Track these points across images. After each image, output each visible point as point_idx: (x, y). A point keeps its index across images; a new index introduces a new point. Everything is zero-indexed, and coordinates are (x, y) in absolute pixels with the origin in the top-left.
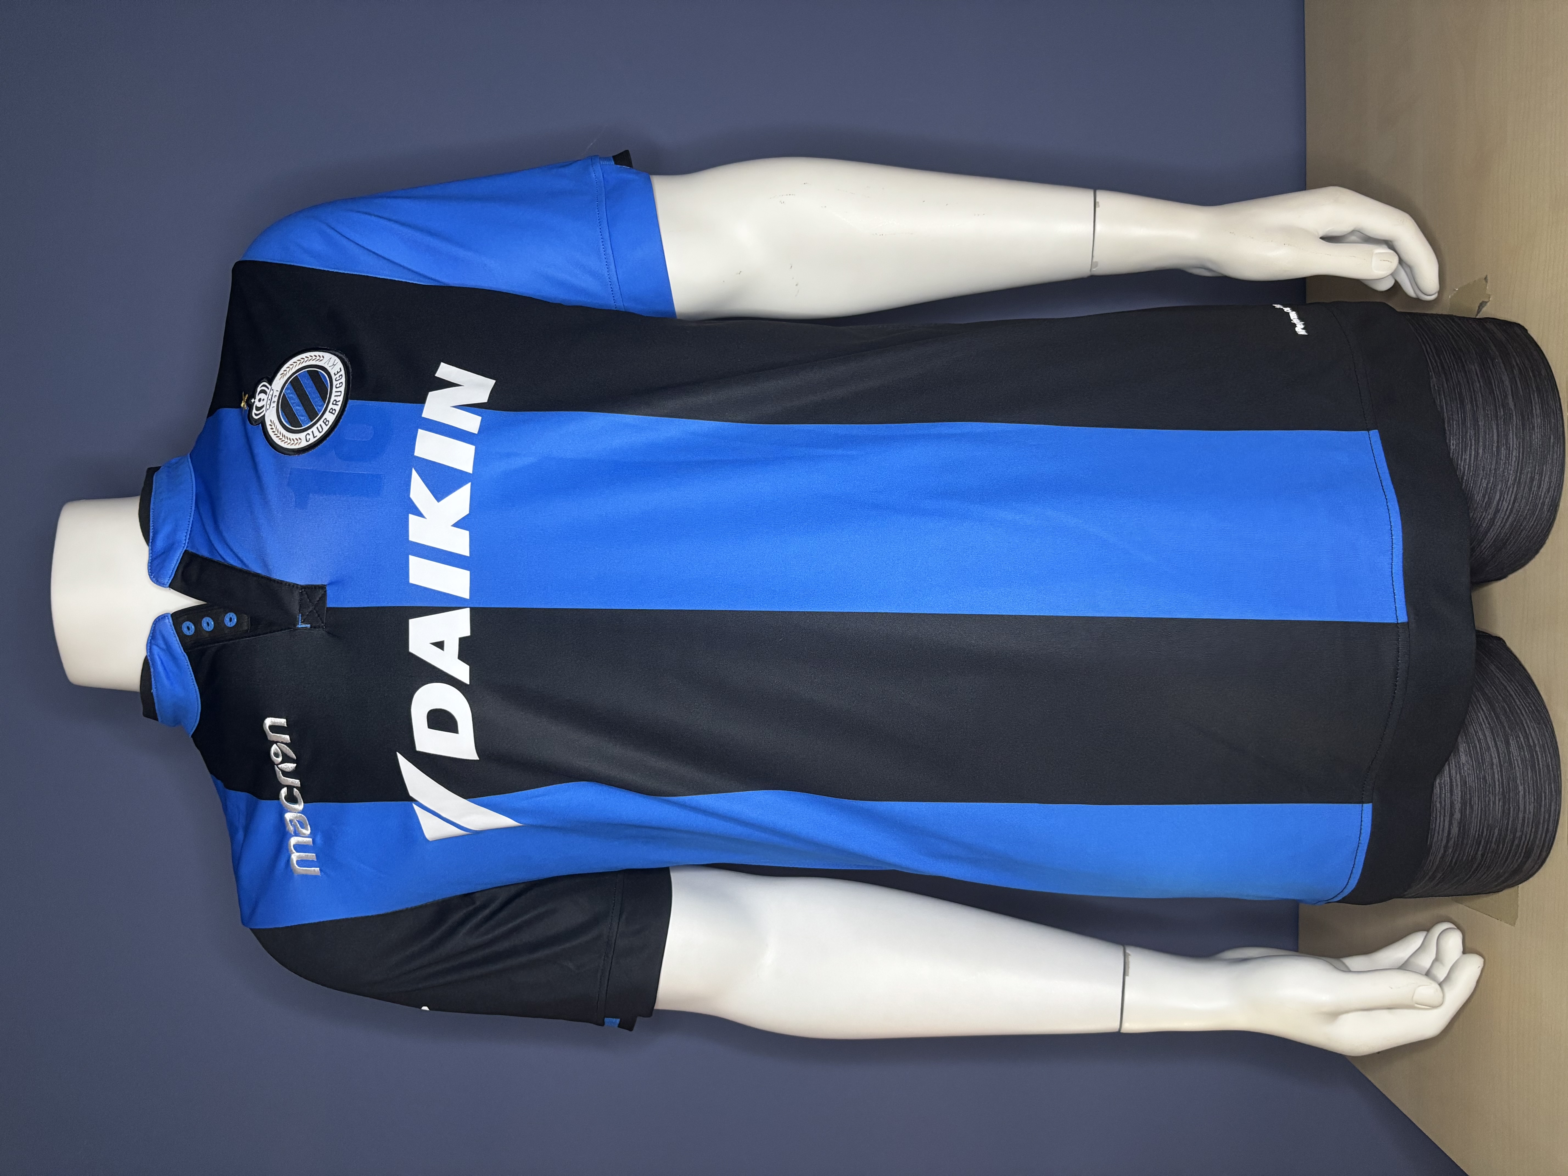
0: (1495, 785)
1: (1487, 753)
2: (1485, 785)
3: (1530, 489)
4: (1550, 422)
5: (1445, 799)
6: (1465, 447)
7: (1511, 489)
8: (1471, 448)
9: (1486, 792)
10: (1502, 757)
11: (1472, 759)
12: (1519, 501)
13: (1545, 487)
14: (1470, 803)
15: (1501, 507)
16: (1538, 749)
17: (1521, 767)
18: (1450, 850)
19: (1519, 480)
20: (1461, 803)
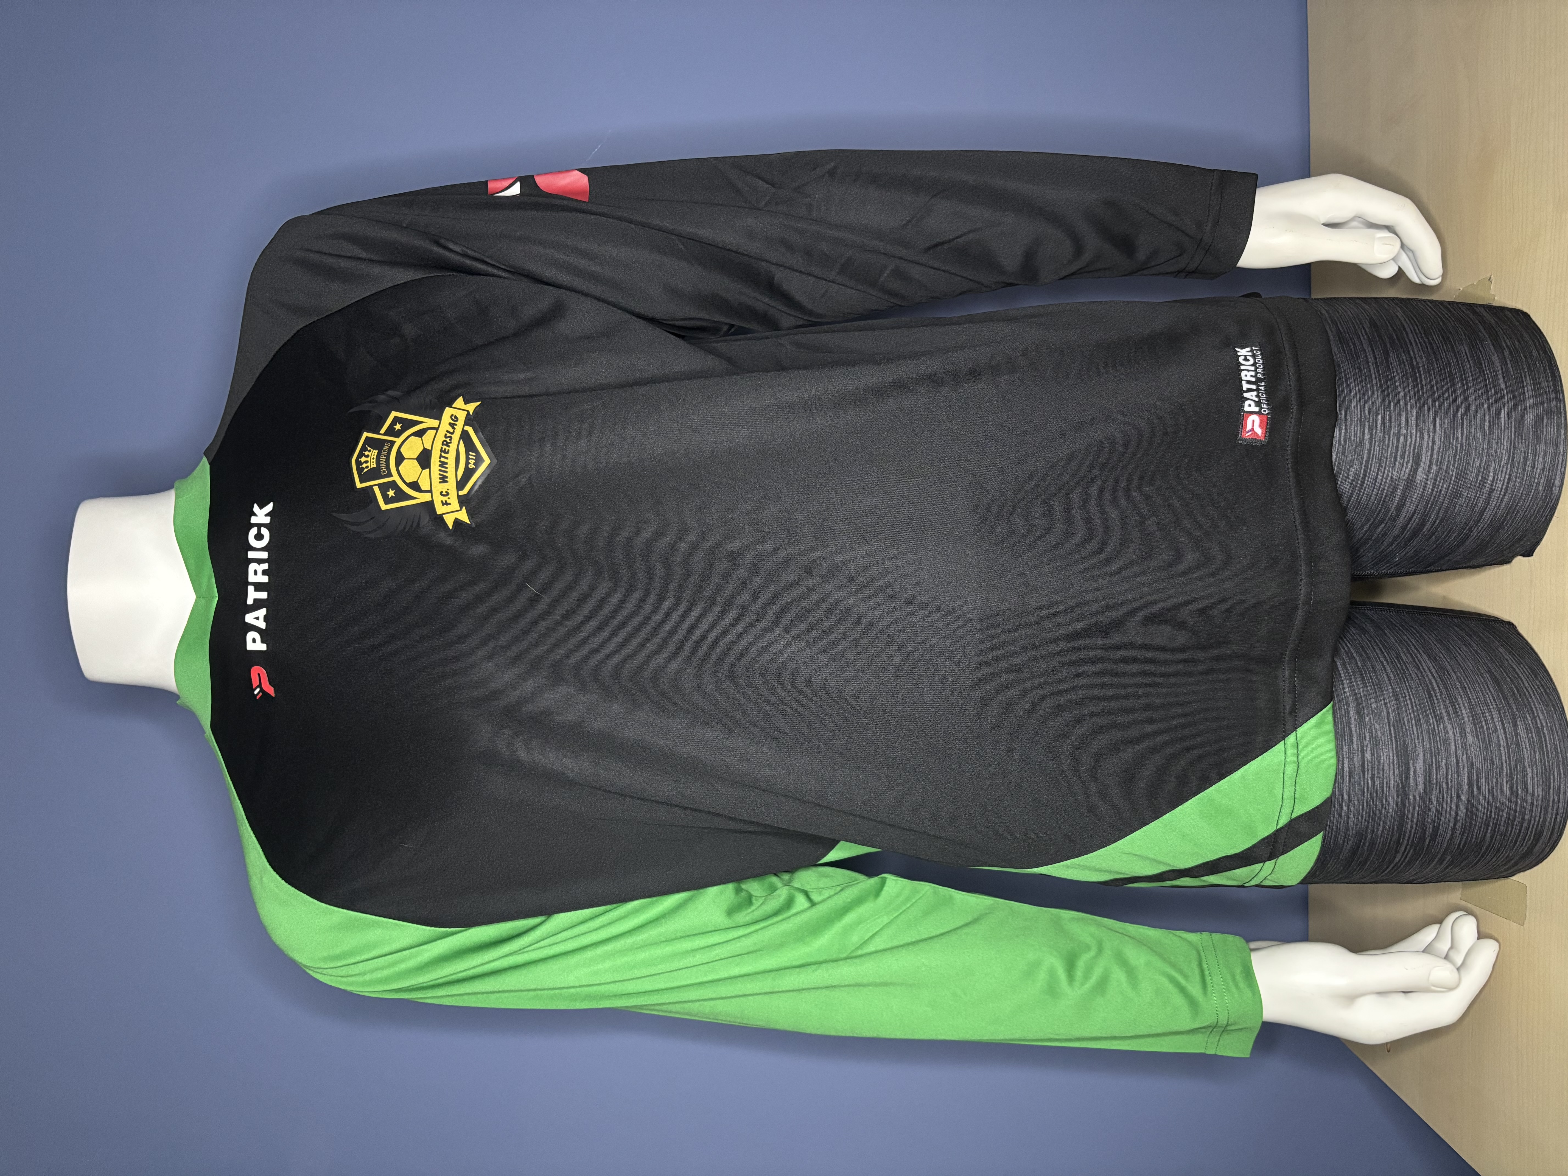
0: (1502, 767)
1: (1494, 734)
2: (1493, 767)
3: (1524, 469)
4: (1543, 403)
5: (1451, 780)
6: (1457, 426)
7: (1505, 469)
8: (1462, 427)
9: (1493, 774)
10: (1510, 738)
11: (1479, 740)
12: (1513, 481)
13: (1539, 466)
14: (1477, 785)
15: (1495, 486)
16: (1546, 731)
17: (1529, 749)
18: (1458, 832)
19: (1513, 460)
20: (1468, 785)
